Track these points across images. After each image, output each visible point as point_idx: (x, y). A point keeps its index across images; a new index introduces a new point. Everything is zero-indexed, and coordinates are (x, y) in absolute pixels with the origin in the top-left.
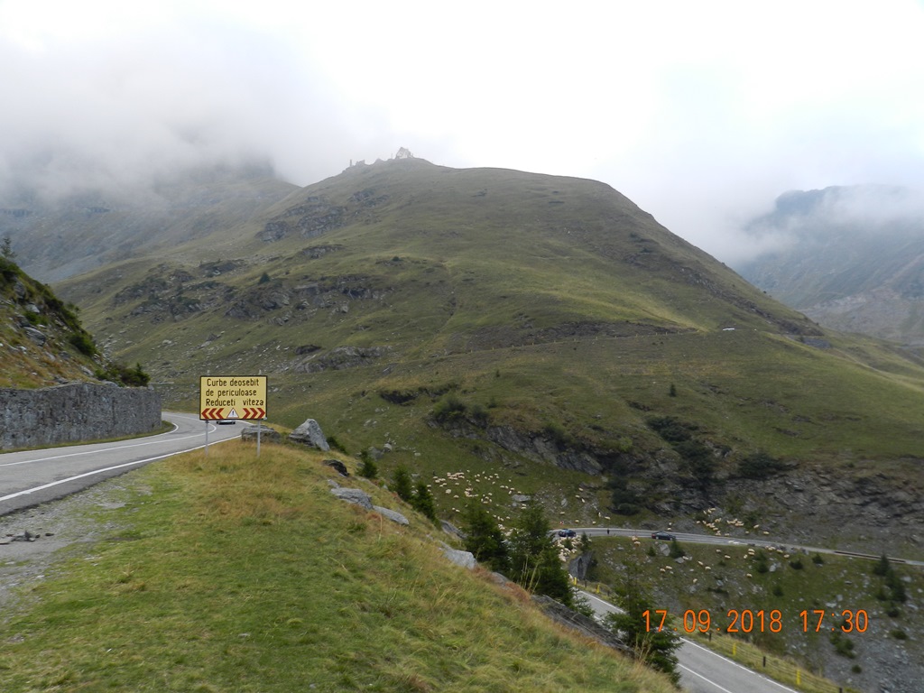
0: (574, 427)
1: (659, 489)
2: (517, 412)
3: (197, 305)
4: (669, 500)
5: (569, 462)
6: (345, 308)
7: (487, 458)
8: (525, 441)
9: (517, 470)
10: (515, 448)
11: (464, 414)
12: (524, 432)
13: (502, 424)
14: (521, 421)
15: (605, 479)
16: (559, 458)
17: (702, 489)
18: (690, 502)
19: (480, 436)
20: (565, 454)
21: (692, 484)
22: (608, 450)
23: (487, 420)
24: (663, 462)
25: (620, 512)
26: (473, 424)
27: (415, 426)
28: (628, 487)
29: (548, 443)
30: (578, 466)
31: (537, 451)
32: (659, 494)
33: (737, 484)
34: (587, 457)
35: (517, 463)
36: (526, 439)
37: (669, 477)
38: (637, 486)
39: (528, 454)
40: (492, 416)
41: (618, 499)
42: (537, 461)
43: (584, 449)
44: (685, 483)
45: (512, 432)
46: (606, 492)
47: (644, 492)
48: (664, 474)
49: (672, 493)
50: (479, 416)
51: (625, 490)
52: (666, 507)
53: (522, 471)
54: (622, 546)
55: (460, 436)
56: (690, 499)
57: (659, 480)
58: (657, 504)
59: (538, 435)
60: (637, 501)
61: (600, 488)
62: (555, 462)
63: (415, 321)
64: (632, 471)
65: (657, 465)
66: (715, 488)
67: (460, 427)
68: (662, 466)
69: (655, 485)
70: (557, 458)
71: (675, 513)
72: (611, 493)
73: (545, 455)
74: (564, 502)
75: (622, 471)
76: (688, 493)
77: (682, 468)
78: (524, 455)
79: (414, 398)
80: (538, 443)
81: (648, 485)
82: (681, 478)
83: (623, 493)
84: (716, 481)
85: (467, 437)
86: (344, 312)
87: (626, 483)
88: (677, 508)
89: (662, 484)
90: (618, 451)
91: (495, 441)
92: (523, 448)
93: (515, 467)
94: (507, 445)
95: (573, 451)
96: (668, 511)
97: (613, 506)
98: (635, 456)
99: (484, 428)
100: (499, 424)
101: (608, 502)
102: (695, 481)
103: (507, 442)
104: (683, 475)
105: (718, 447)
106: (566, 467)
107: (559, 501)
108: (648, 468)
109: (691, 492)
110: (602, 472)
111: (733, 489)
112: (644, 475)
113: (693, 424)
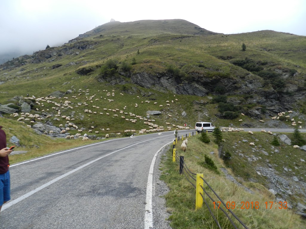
0: (186, 68)
1: (249, 101)
2: (149, 64)
3: (25, 63)
4: (257, 107)
5: (184, 90)
6: (77, 53)
7: (131, 93)
8: (154, 80)
9: (150, 97)
10: (149, 85)
11: (117, 70)
12: (154, 74)
13: (140, 72)
14: (151, 68)
15: (210, 98)
16: (178, 88)
17: (278, 99)
18: (272, 108)
19: (127, 82)
20: (182, 85)
21: (272, 96)
22: (211, 77)
23: (131, 71)
24: (251, 83)
25: (225, 117)
26: (123, 75)
27: (90, 81)
28: (228, 101)
29: (170, 80)
30: (190, 91)
31: (162, 86)
32: (250, 104)
33: (303, 94)
34: (196, 85)
35: (150, 93)
36: (155, 78)
37: (256, 93)
38: (234, 99)
39: (157, 88)
40: (134, 68)
41: (222, 109)
42: (163, 91)
43: (194, 80)
44: (267, 96)
45: (146, 75)
46: (212, 105)
47: (240, 103)
48: (252, 90)
49: (258, 103)
50: (126, 69)
51: (226, 102)
52: (257, 112)
53: (154, 97)
54: (245, 138)
55: (116, 84)
56: (272, 106)
57: (248, 95)
58: (250, 110)
59: (163, 75)
60: (235, 109)
61: (208, 103)
62: (175, 92)
63: (104, 51)
64: (229, 91)
65: (246, 85)
66: (287, 98)
67: (115, 79)
68: (250, 85)
69: (246, 98)
70: (176, 89)
71: (262, 116)
72: (216, 105)
73: (168, 88)
74: (184, 113)
75: (222, 92)
76: (270, 103)
77: (265, 85)
78: (154, 89)
79: (93, 71)
80: (163, 81)
81: (242, 98)
82: (265, 92)
83: (225, 104)
84: (288, 93)
85: (120, 83)
86: (77, 54)
87: (226, 98)
88: (263, 112)
89: (252, 97)
90: (219, 77)
91: (136, 83)
92: (154, 84)
93: (149, 96)
94: (144, 84)
95: (186, 82)
96: (258, 115)
97: (219, 114)
98: (232, 79)
99: (129, 77)
100: (137, 72)
101: (216, 111)
102: (275, 93)
103: (143, 82)
104: (266, 90)
105: (286, 71)
106: (182, 93)
107: (180, 113)
108: (240, 88)
109: (272, 101)
110: (207, 94)
111: (300, 98)
112: (238, 92)
113: (263, 62)
